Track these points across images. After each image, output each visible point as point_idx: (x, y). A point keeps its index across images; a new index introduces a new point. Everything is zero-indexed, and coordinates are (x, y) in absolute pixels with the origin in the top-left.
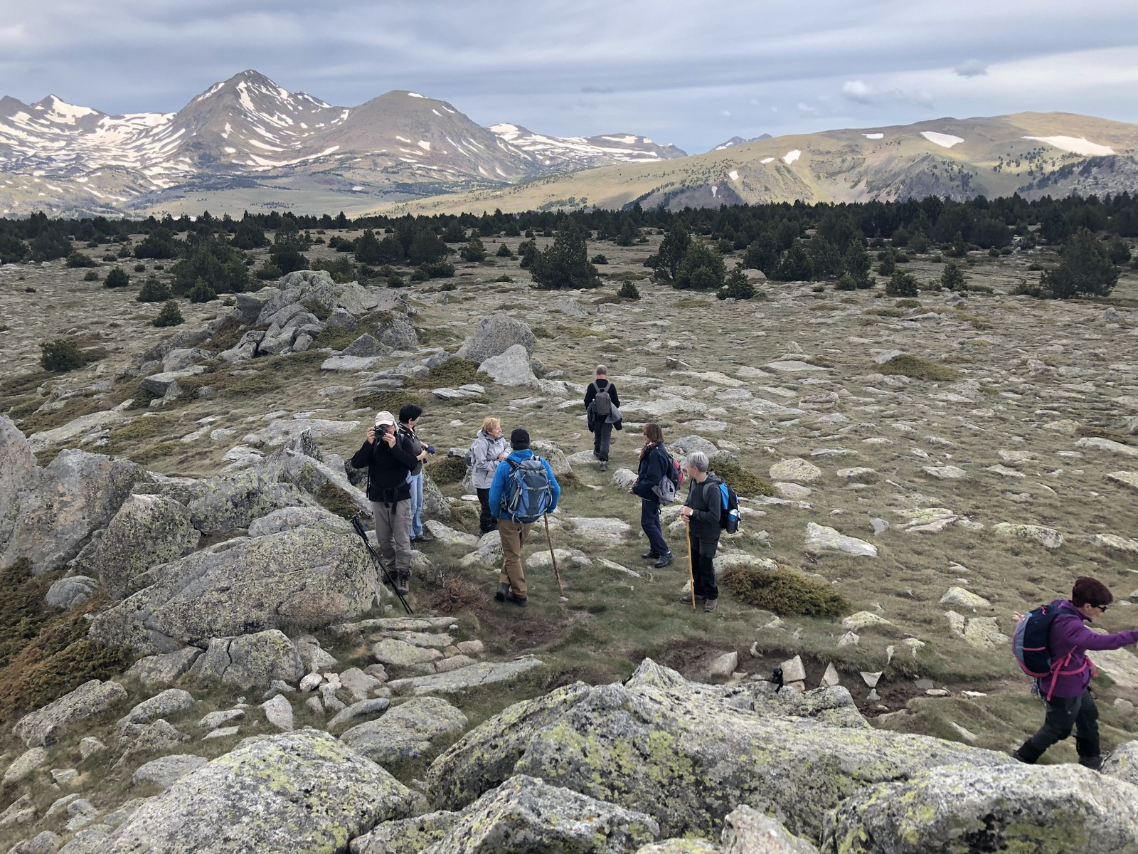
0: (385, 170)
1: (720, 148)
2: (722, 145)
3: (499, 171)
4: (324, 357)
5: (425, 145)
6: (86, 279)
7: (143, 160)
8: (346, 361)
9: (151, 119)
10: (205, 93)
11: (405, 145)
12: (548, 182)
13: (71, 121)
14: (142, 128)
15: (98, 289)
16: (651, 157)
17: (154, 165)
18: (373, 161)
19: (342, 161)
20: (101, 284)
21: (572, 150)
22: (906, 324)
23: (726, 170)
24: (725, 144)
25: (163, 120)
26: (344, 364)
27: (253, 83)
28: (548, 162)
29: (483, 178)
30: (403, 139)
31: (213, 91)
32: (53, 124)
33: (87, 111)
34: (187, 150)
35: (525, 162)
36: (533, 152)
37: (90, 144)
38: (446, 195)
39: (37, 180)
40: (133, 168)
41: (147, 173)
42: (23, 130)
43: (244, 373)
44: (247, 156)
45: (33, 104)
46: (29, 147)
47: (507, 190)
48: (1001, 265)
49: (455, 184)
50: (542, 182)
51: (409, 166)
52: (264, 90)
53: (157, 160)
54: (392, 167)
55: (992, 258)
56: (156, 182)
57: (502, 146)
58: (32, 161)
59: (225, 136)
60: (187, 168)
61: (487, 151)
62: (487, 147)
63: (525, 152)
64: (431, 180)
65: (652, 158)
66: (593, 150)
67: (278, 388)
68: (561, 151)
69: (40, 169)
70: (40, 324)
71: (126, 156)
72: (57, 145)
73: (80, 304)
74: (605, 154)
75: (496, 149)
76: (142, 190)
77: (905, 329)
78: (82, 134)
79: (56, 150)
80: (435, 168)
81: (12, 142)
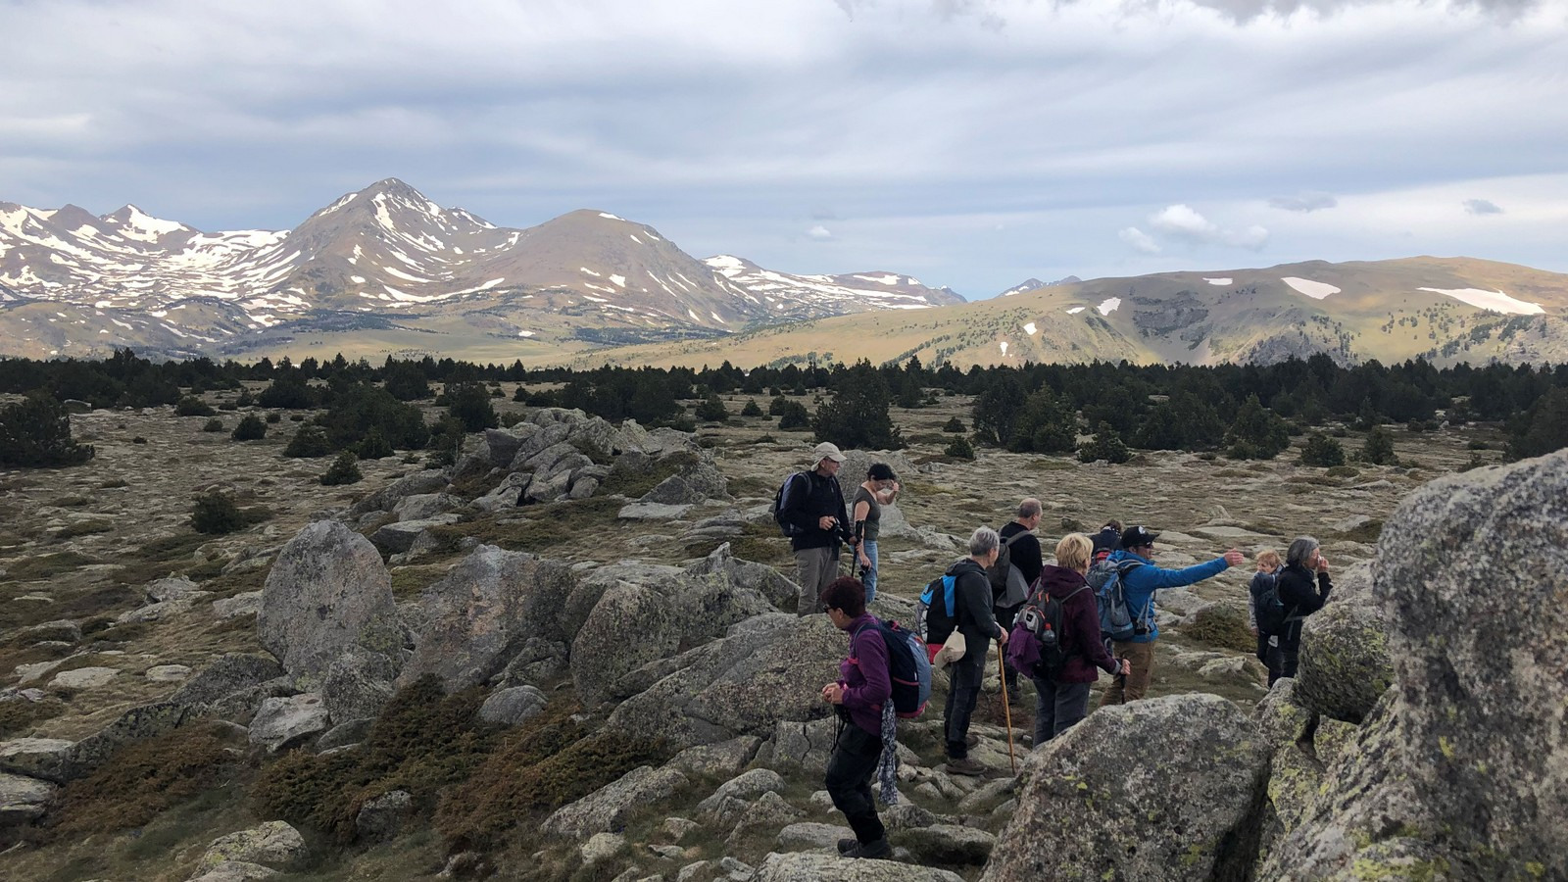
0: (564, 311)
1: (1011, 293)
2: (1013, 289)
3: (715, 316)
4: (619, 505)
5: (619, 280)
6: (206, 430)
7: (241, 289)
8: (651, 509)
9: (259, 238)
10: (329, 207)
11: (592, 280)
12: (781, 331)
13: (151, 238)
14: (244, 249)
15: (226, 441)
16: (918, 302)
17: (254, 297)
18: (549, 299)
19: (507, 298)
20: (229, 435)
21: (813, 292)
22: (1352, 493)
23: (1020, 322)
24: (1017, 288)
25: (272, 239)
26: (649, 512)
27: (394, 195)
28: (780, 306)
29: (694, 325)
30: (589, 272)
31: (340, 204)
32: (128, 242)
33: (174, 226)
34: (301, 278)
35: (751, 306)
36: (762, 292)
37: (173, 268)
38: (644, 345)
39: (99, 313)
40: (228, 300)
41: (245, 305)
42: (87, 248)
43: (516, 521)
44: (381, 289)
45: (103, 216)
46: (93, 270)
47: (726, 340)
48: (1429, 442)
49: (657, 332)
50: (772, 331)
51: (596, 307)
52: (408, 204)
53: (261, 291)
54: (573, 308)
55: (1415, 433)
56: (256, 318)
57: (720, 284)
58: (96, 289)
59: (352, 261)
60: (298, 301)
61: (700, 290)
62: (701, 285)
63: (751, 293)
64: (625, 326)
65: (919, 304)
66: (839, 292)
67: (567, 539)
68: (798, 292)
69: (106, 299)
70: (165, 480)
71: (220, 285)
72: (130, 268)
73: (210, 458)
74: (857, 297)
75: (713, 287)
76: (236, 329)
77: (1353, 497)
78: (165, 256)
79: (129, 276)
80: (631, 309)
81: (70, 263)
